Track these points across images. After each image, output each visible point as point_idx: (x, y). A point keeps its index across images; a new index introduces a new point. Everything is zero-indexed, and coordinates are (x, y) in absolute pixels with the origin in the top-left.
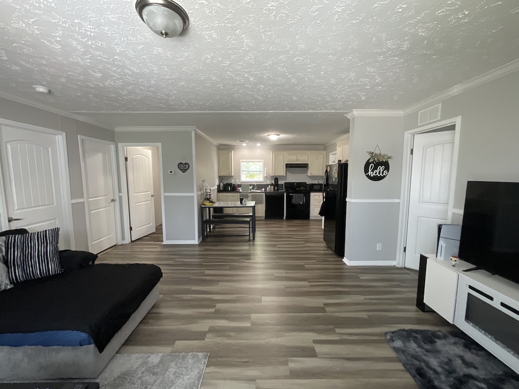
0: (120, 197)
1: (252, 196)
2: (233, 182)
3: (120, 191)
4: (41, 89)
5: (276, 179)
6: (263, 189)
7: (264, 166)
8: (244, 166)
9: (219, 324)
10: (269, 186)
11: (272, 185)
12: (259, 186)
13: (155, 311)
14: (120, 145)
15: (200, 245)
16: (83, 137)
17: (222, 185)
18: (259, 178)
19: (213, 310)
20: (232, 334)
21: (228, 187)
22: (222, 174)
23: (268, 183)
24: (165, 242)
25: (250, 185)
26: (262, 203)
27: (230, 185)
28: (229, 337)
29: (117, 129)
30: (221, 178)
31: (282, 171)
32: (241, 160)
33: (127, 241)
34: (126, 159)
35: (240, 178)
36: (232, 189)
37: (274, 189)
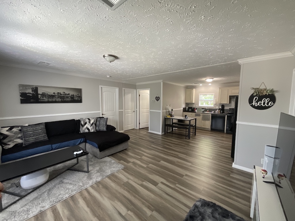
0: (137, 110)
1: (203, 115)
2: (194, 106)
3: (137, 108)
4: (108, 76)
5: (223, 106)
6: (213, 112)
7: (215, 97)
8: (202, 97)
9: (137, 162)
10: (217, 110)
11: (219, 109)
12: (210, 110)
13: (125, 151)
14: (137, 90)
16: (124, 89)
17: (187, 108)
18: (211, 105)
19: (140, 157)
20: (137, 166)
21: (190, 109)
22: (188, 102)
23: (217, 108)
24: (149, 131)
25: (203, 109)
26: (208, 120)
27: (191, 108)
28: (136, 166)
29: (137, 84)
30: (187, 104)
31: (226, 101)
32: (199, 94)
33: (138, 128)
34: (139, 95)
35: (198, 104)
36: (192, 110)
37: (220, 112)
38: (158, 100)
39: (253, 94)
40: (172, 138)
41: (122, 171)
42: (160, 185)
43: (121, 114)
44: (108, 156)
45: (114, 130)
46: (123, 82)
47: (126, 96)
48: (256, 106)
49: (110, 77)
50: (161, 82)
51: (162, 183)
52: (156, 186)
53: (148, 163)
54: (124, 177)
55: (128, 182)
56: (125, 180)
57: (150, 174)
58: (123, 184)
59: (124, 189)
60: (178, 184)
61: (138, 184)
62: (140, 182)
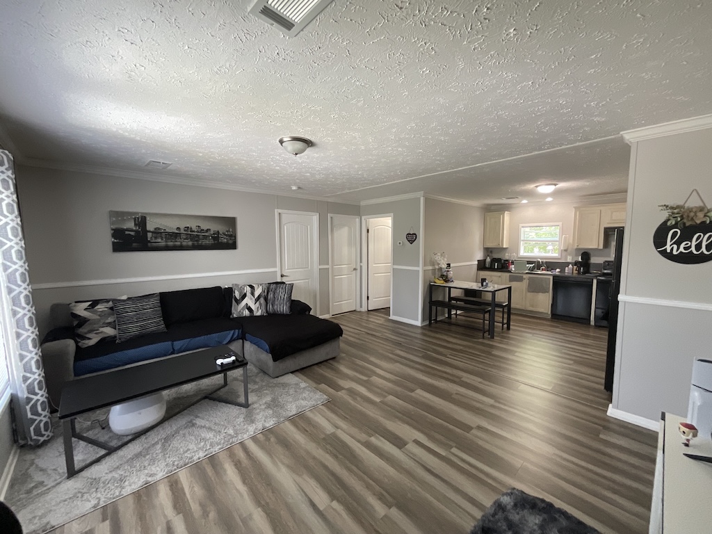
0: (361, 266)
1: (529, 279)
2: (506, 256)
3: (361, 262)
5: (586, 255)
6: (558, 270)
7: (563, 232)
8: (528, 233)
9: (358, 389)
10: (570, 266)
11: (576, 263)
12: (550, 265)
13: (331, 362)
14: (363, 218)
15: (422, 328)
16: (332, 215)
17: (488, 260)
18: (552, 253)
19: (365, 378)
20: (359, 399)
21: (495, 262)
22: (489, 245)
23: (569, 259)
24: (392, 317)
25: (529, 263)
26: (545, 291)
27: (499, 260)
28: (355, 399)
29: (363, 203)
30: (488, 251)
31: (594, 242)
32: (521, 225)
33: (364, 309)
34: (368, 231)
35: (517, 251)
36: (500, 267)
37: (579, 271)
38: (411, 242)
39: (665, 222)
40: (447, 335)
41: (323, 408)
42: (411, 447)
43: (324, 275)
44: (292, 372)
45: (307, 313)
46: (330, 200)
47: (336, 234)
48: (675, 253)
49: (299, 188)
50: (420, 198)
51: (417, 442)
52: (400, 448)
53: (384, 393)
54: (326, 423)
55: (334, 435)
56: (329, 429)
57: (388, 420)
58: (324, 439)
59: (327, 451)
60: (456, 447)
61: (359, 441)
62: (364, 437)
